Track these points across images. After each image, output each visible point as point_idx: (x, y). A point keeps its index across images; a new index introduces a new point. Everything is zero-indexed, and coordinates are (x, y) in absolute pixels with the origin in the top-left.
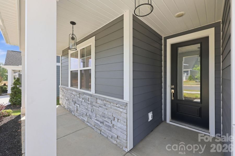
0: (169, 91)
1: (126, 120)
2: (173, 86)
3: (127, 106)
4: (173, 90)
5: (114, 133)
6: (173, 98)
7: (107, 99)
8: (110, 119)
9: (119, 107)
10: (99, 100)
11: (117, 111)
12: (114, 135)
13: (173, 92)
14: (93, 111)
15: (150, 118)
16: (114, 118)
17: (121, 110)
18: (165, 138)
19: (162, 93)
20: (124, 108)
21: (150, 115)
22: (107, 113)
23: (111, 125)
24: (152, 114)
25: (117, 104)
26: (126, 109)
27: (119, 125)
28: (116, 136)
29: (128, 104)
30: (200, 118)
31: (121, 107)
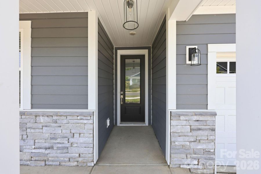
0: (119, 97)
1: (93, 131)
2: (122, 93)
3: (93, 115)
4: (122, 96)
5: (74, 152)
6: (122, 103)
7: (62, 113)
8: (66, 137)
9: (81, 119)
10: (43, 117)
11: (78, 125)
12: (74, 154)
13: (122, 98)
14: (27, 137)
15: (108, 124)
16: (74, 134)
17: (85, 122)
18: (121, 139)
19: (114, 100)
20: (89, 118)
21: (108, 121)
22: (60, 132)
23: (68, 145)
24: (109, 120)
25: (78, 116)
26: (93, 119)
27: (82, 140)
28: (78, 155)
29: (94, 113)
30: (140, 115)
31: (85, 118)
